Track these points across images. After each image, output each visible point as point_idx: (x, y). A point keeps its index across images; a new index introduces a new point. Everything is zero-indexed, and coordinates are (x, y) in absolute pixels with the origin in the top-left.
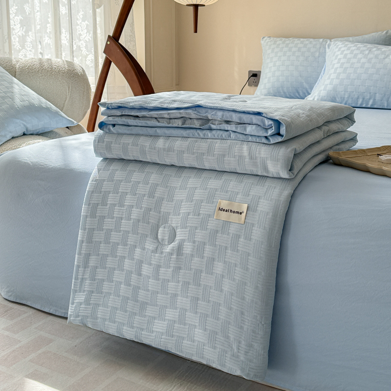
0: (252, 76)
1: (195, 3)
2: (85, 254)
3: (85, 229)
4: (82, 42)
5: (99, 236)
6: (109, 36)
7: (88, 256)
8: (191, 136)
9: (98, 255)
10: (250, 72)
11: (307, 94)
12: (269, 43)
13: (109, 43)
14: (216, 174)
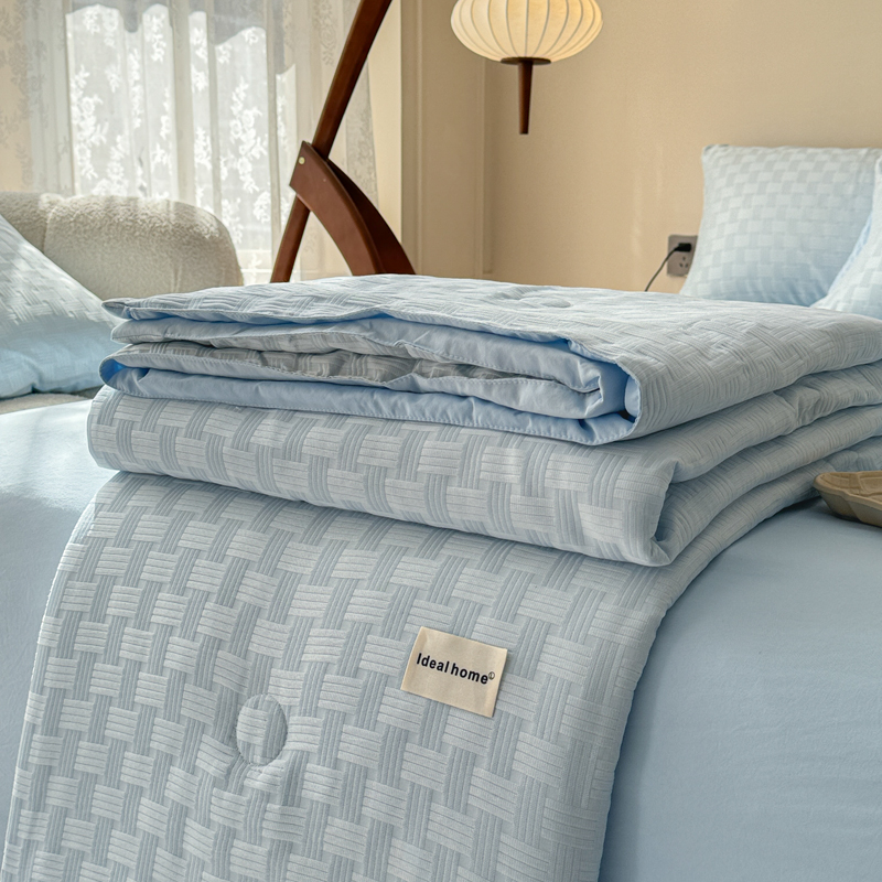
0: (676, 249)
1: (522, 55)
2: (39, 767)
3: (41, 690)
4: (244, 160)
5: (77, 715)
6: (304, 144)
7: (46, 772)
8: (356, 411)
9: (73, 774)
10: (672, 239)
11: (817, 296)
12: (722, 162)
13: (302, 161)
14: (426, 536)
